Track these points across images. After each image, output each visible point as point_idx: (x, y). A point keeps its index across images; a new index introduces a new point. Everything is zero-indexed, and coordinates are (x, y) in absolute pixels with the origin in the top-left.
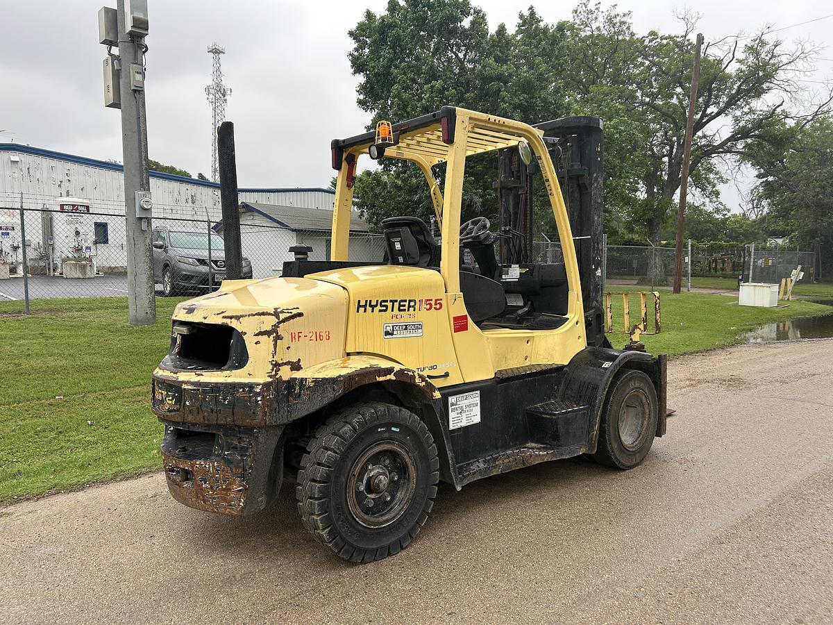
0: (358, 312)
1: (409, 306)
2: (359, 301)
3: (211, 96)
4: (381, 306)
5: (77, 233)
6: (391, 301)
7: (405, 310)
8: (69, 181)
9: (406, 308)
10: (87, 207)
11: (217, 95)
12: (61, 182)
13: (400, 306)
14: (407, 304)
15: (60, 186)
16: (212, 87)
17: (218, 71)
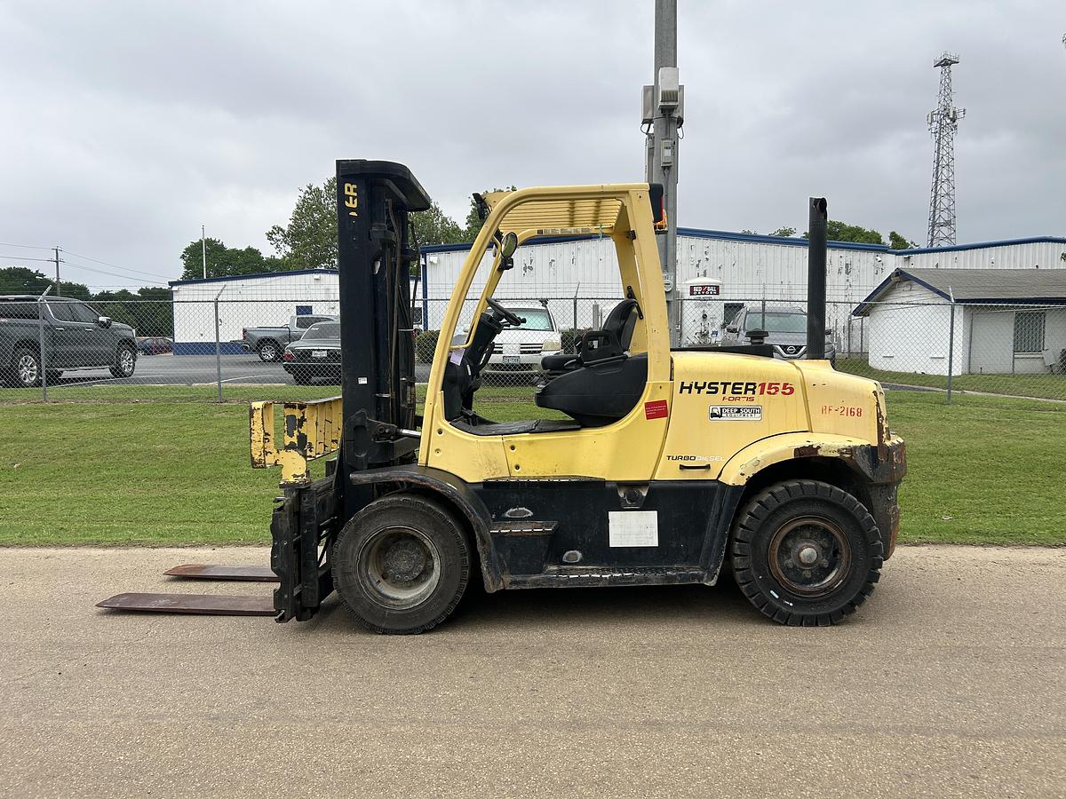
0: (681, 392)
1: (747, 389)
2: (683, 383)
3: (935, 124)
4: (709, 387)
5: (705, 317)
6: (722, 384)
7: (741, 393)
8: (707, 259)
9: (743, 390)
10: (717, 288)
11: (944, 122)
12: (699, 261)
13: (734, 388)
14: (744, 387)
15: (698, 266)
16: (937, 112)
17: (947, 89)
